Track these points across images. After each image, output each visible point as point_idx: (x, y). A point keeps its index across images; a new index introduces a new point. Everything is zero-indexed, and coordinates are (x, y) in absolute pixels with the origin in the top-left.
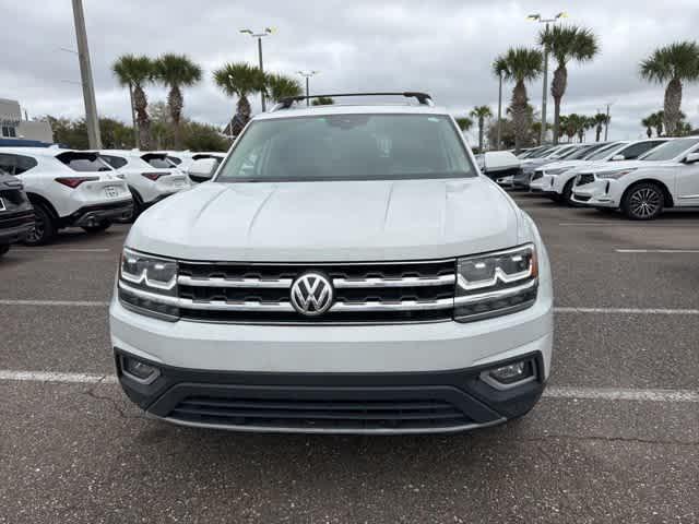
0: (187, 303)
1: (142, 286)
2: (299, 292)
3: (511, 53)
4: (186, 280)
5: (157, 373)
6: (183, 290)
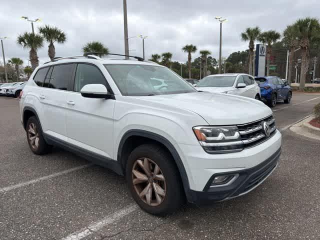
0: (245, 141)
1: (224, 140)
2: (266, 128)
3: (26, 34)
4: (243, 132)
5: (238, 175)
6: (242, 137)
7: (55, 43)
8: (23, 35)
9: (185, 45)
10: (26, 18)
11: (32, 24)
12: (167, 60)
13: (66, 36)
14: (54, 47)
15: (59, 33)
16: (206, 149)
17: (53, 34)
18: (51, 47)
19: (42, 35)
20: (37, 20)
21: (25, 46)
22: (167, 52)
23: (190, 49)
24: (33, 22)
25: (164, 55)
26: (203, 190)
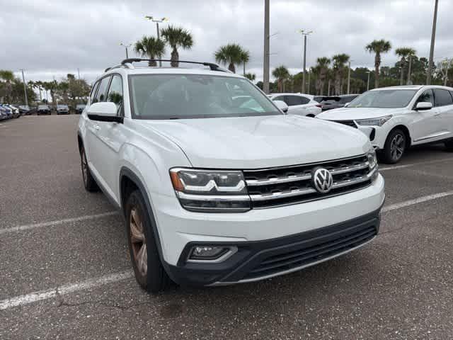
0: (256, 197)
1: (214, 192)
2: (318, 179)
3: (145, 39)
4: (252, 182)
5: (236, 249)
7: (180, 49)
8: (141, 40)
9: (370, 42)
10: (150, 18)
11: (158, 24)
12: (341, 65)
13: (193, 39)
14: (177, 54)
15: (184, 35)
16: (183, 203)
17: (178, 37)
18: (175, 54)
19: (163, 39)
20: (163, 20)
21: (143, 54)
22: (341, 54)
23: (380, 47)
24: (159, 23)
25: (335, 58)
26: (178, 264)
